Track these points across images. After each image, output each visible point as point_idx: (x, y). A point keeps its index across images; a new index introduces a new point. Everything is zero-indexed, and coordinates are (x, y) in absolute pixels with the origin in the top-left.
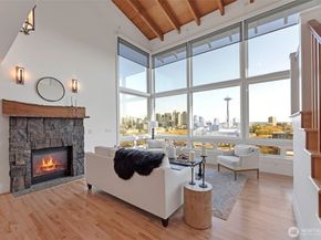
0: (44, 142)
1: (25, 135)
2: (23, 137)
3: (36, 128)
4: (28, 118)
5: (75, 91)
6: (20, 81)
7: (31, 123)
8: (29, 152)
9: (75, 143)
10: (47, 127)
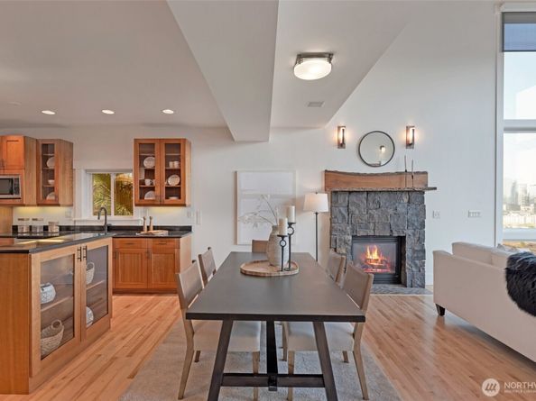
0: (367, 228)
1: (346, 215)
2: (344, 217)
3: (358, 206)
4: (350, 192)
5: (409, 145)
6: (342, 145)
7: (353, 198)
8: (350, 238)
9: (409, 232)
10: (371, 205)
